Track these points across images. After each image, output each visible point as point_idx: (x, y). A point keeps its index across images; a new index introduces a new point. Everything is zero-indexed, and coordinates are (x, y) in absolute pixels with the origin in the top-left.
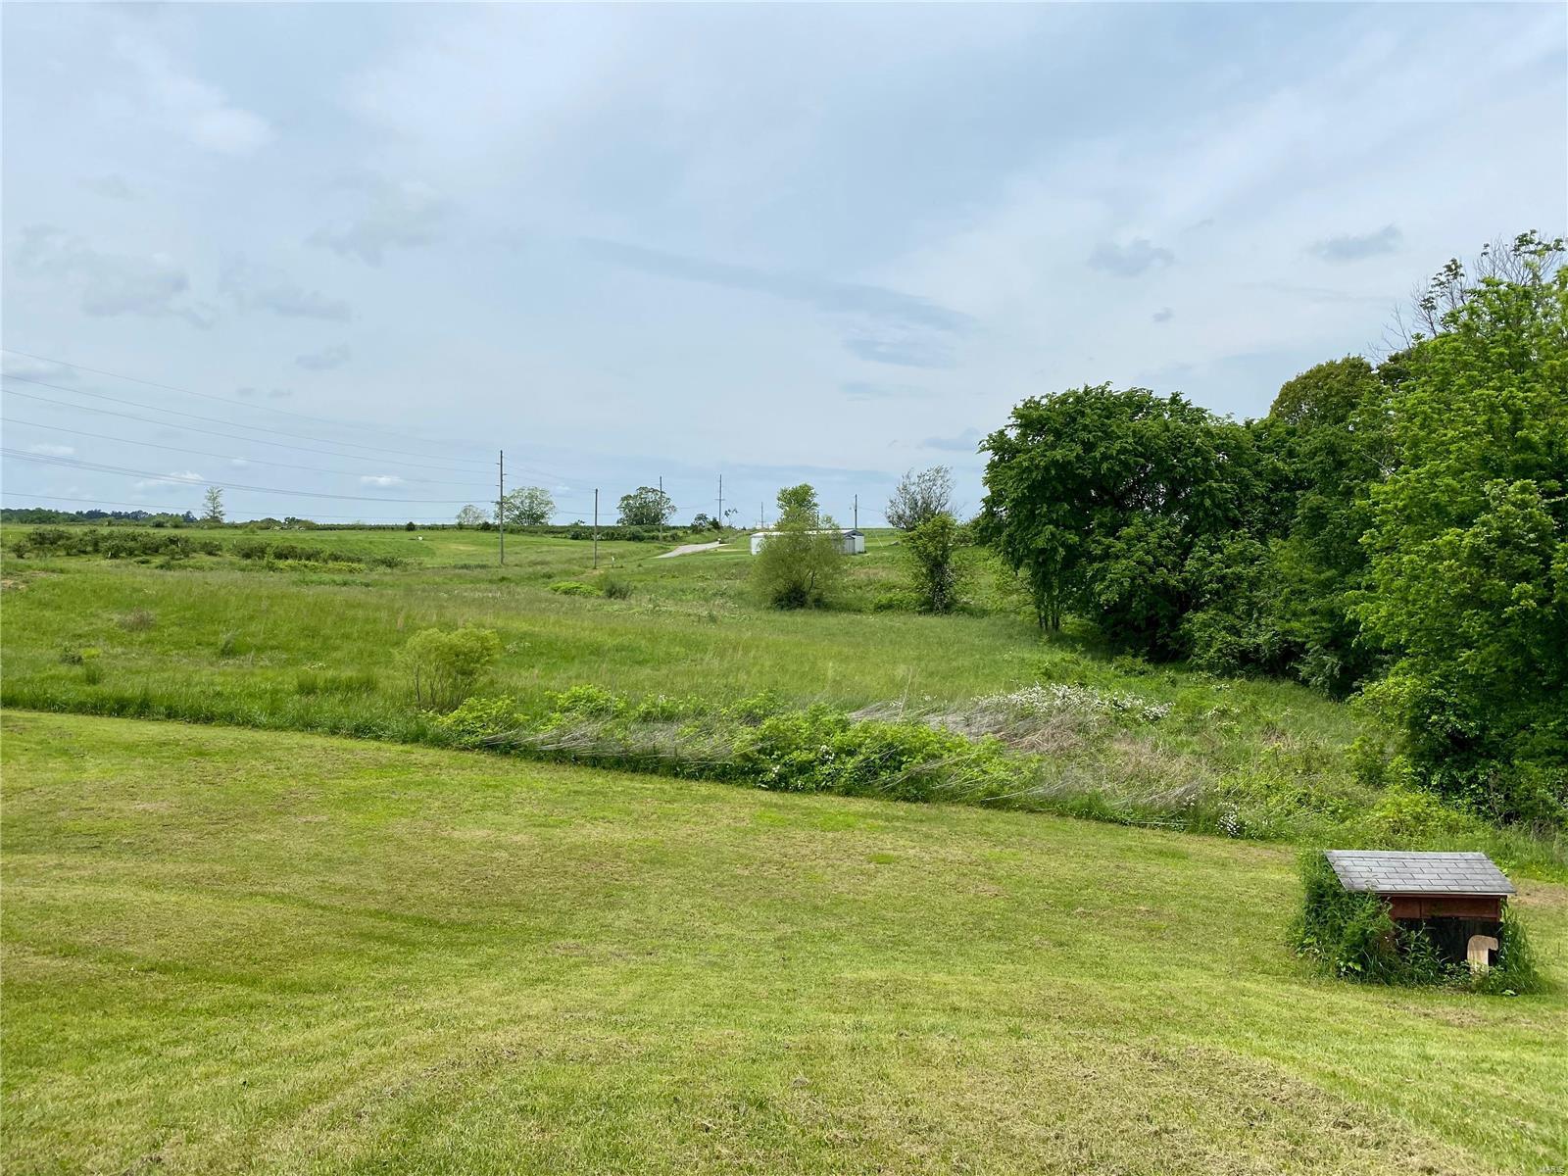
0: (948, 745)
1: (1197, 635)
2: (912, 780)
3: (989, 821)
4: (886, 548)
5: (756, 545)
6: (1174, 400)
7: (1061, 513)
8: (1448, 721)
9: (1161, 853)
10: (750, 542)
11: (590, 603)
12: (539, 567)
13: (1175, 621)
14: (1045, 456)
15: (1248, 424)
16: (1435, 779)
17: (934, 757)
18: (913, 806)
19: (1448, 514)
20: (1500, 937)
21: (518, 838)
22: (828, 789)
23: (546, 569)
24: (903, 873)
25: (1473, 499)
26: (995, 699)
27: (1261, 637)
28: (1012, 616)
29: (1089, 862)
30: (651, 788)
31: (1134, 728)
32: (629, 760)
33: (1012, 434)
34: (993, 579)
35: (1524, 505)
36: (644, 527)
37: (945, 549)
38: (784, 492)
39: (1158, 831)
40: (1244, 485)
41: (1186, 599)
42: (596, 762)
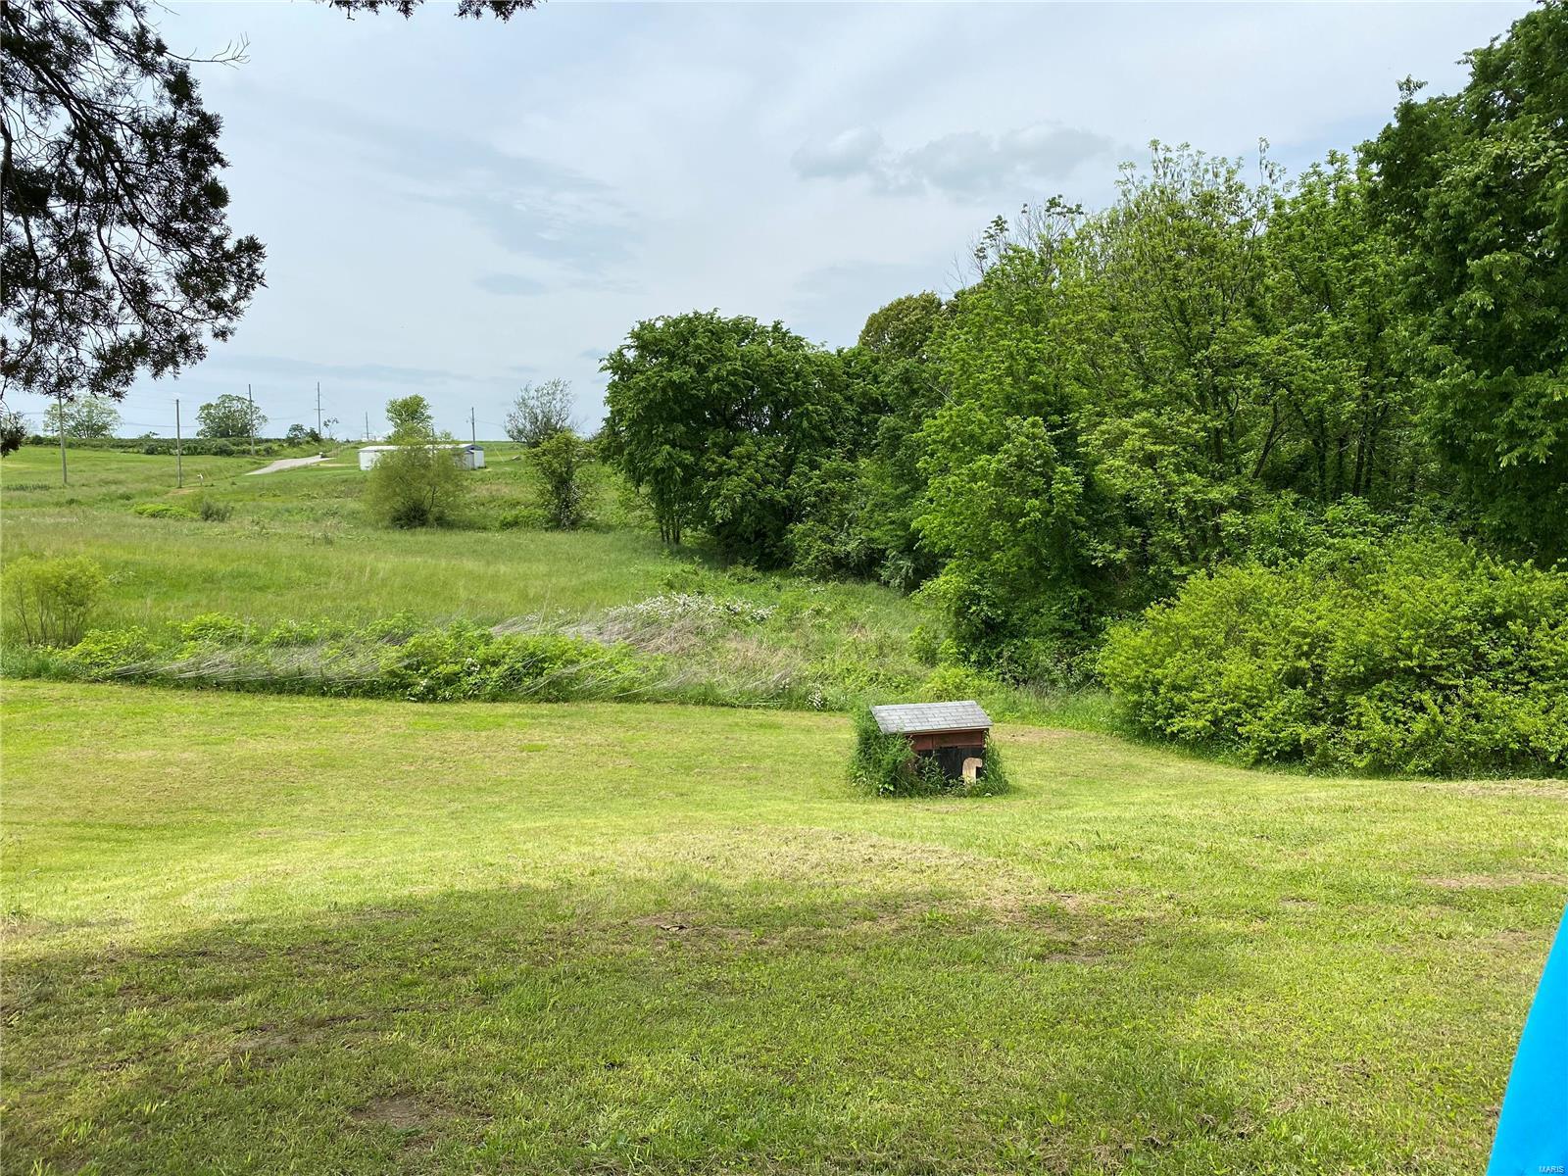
0: (584, 651)
1: (797, 544)
2: (553, 683)
3: (622, 712)
4: (507, 463)
5: (367, 460)
6: (776, 328)
7: (677, 433)
8: (982, 610)
9: (761, 726)
10: (357, 457)
11: (185, 527)
12: (113, 487)
13: (780, 533)
14: (662, 377)
15: (839, 352)
16: (973, 658)
17: (572, 662)
18: (555, 706)
19: (981, 444)
20: (983, 757)
21: (185, 755)
22: (475, 697)
23: (122, 490)
24: (552, 757)
25: (999, 431)
26: (624, 609)
27: (850, 545)
28: (636, 530)
29: (704, 737)
30: (303, 705)
31: (744, 628)
32: (274, 683)
33: (631, 355)
34: (615, 495)
35: (1033, 437)
36: (231, 439)
37: (569, 463)
38: (393, 403)
39: (761, 710)
40: (837, 409)
41: (789, 513)
42: (239, 686)
